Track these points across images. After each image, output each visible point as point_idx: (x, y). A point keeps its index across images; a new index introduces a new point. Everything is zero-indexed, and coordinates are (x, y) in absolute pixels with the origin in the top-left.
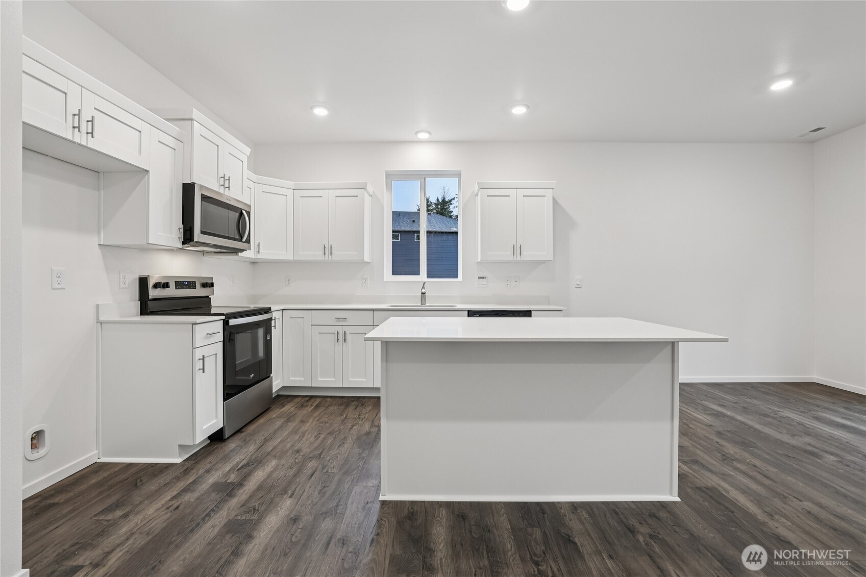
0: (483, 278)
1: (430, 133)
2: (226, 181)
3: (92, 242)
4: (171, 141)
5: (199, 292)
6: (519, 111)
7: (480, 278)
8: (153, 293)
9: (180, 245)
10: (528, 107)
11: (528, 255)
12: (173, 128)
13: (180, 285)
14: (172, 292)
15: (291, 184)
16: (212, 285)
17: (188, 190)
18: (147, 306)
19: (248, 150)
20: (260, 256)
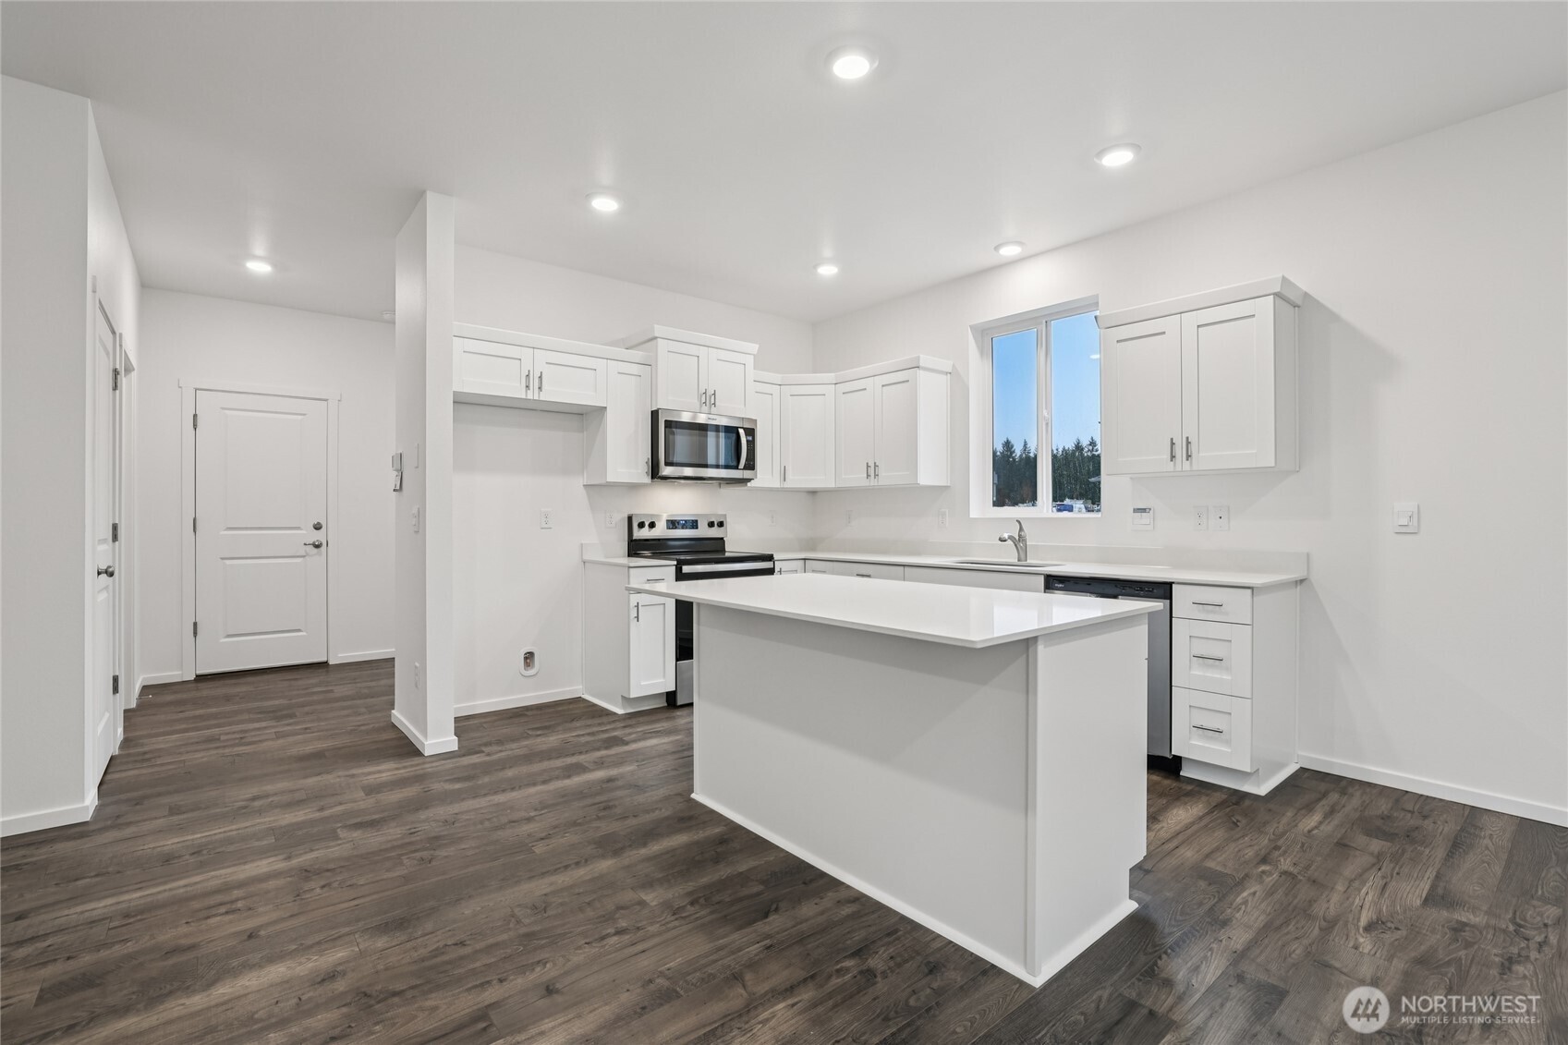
0: (1143, 510)
1: (1019, 243)
2: (709, 399)
3: (577, 484)
4: (634, 369)
5: (703, 531)
6: (1118, 159)
7: (1137, 510)
8: (641, 534)
9: (647, 480)
10: (1136, 147)
11: (1207, 459)
12: (637, 355)
13: (673, 524)
14: (660, 531)
15: (831, 377)
16: (721, 524)
17: (655, 415)
18: (636, 548)
19: (754, 348)
20: (788, 485)
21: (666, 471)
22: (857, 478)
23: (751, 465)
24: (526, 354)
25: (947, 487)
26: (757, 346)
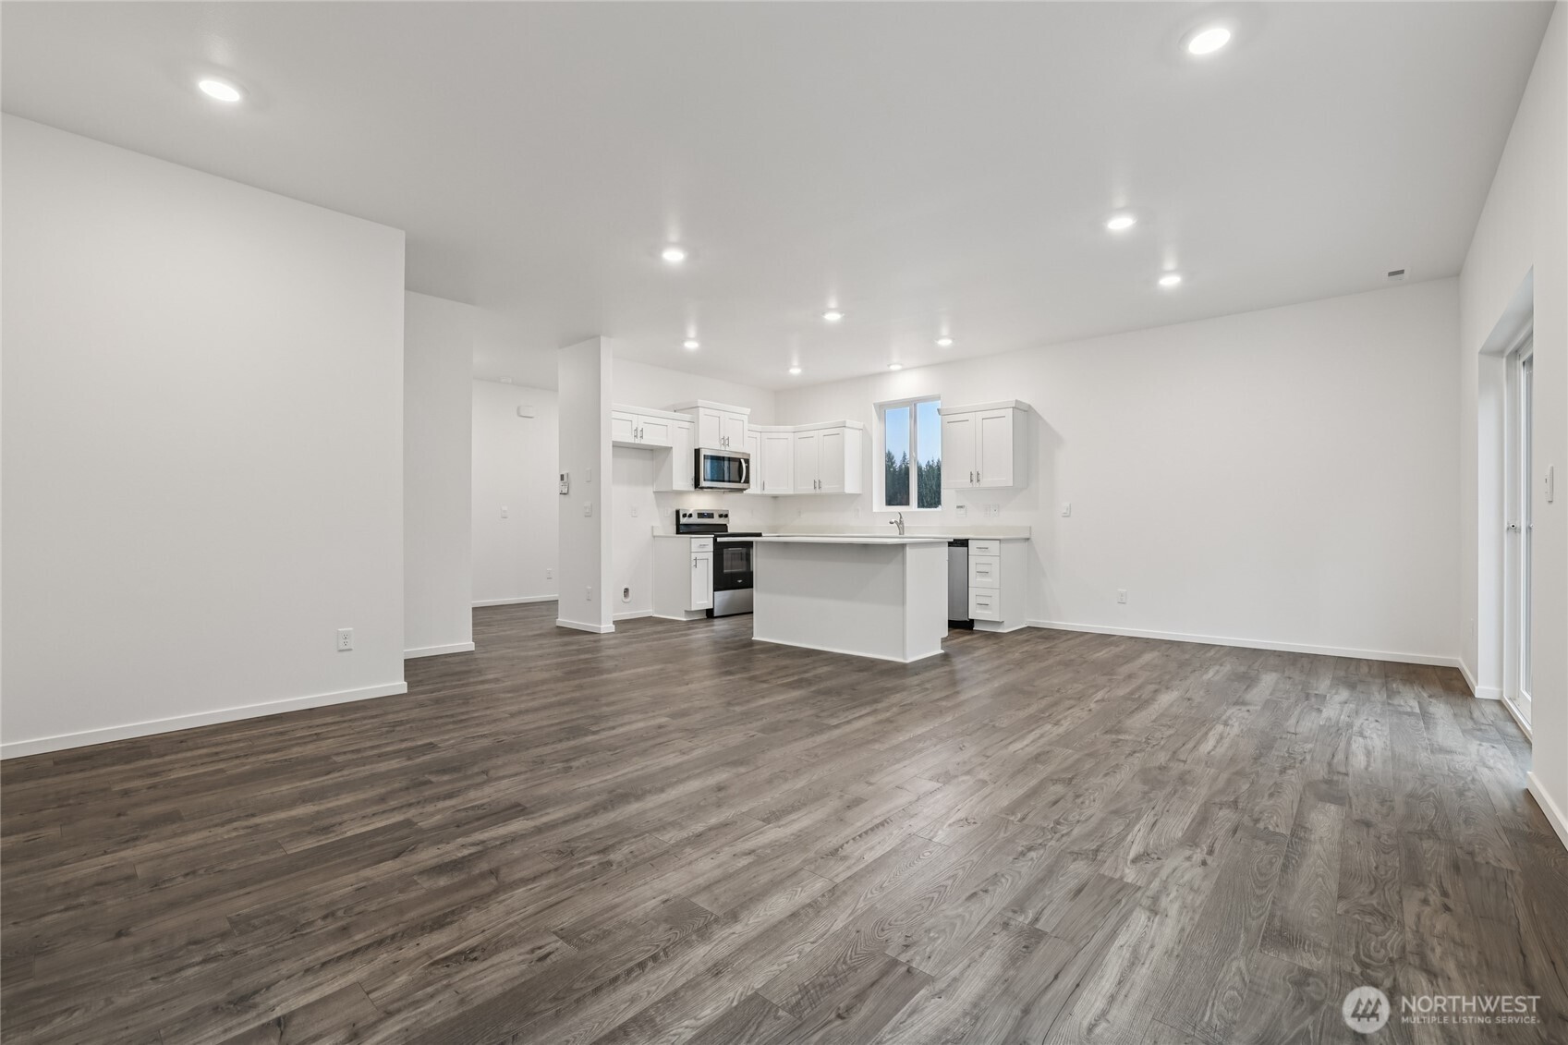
0: (961, 507)
2: (725, 441)
3: (649, 492)
4: (687, 425)
5: (717, 520)
6: (946, 342)
7: (958, 507)
8: (683, 521)
9: (693, 489)
11: (987, 481)
12: (687, 417)
13: (701, 515)
14: (695, 520)
16: (726, 516)
17: (697, 452)
18: (681, 529)
19: (748, 411)
20: (766, 492)
21: (703, 483)
22: (807, 489)
23: (747, 481)
24: (634, 418)
25: (859, 495)
26: (749, 410)
